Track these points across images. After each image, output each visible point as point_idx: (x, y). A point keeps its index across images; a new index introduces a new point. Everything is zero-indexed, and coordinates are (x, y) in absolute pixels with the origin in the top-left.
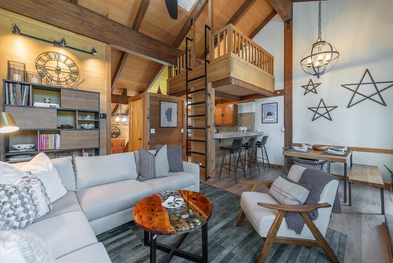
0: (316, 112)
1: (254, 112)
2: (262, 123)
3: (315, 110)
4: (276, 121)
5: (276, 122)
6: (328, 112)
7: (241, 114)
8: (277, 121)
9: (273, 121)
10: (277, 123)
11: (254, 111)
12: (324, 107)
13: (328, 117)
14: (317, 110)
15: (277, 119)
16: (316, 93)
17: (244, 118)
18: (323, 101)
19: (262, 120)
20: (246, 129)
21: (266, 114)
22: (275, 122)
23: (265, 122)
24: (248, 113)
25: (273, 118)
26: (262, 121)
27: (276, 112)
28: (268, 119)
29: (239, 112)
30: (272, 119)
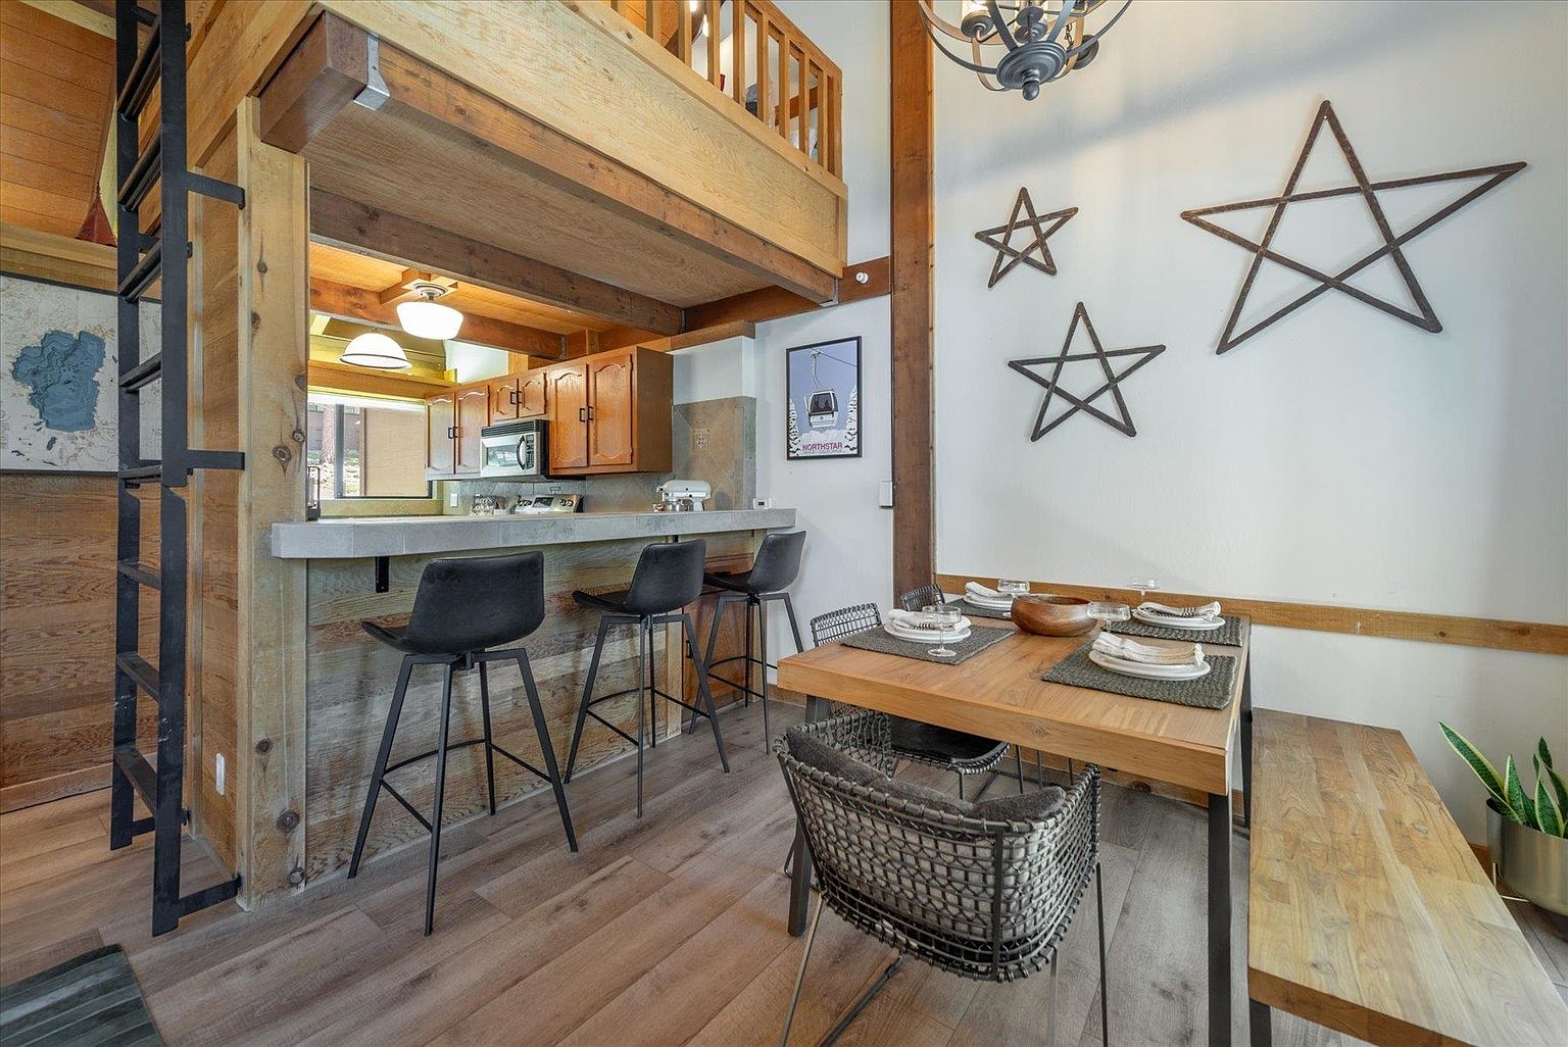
0: (1051, 387)
1: (753, 396)
2: (789, 458)
3: (1045, 371)
4: (854, 444)
5: (855, 452)
6: (1112, 383)
7: (687, 409)
8: (859, 447)
9: (840, 445)
10: (859, 455)
11: (748, 390)
12: (1093, 356)
13: (1115, 415)
14: (1057, 374)
15: (859, 433)
16: (1049, 268)
17: (701, 432)
18: (1086, 319)
19: (788, 439)
20: (703, 494)
21: (808, 406)
22: (848, 452)
23: (801, 453)
24: (721, 403)
25: (840, 426)
26: (789, 447)
27: (853, 395)
28: (814, 437)
29: (678, 399)
30: (833, 436)
